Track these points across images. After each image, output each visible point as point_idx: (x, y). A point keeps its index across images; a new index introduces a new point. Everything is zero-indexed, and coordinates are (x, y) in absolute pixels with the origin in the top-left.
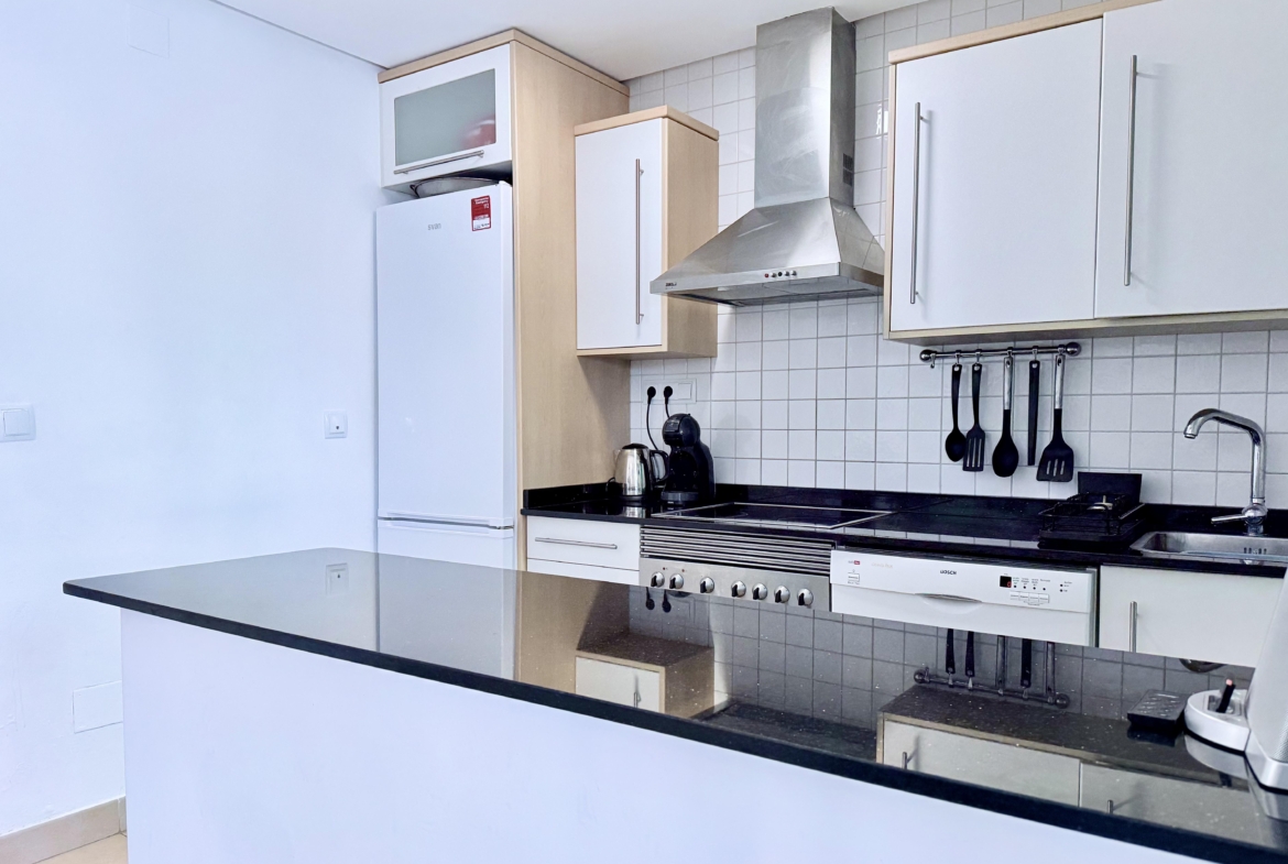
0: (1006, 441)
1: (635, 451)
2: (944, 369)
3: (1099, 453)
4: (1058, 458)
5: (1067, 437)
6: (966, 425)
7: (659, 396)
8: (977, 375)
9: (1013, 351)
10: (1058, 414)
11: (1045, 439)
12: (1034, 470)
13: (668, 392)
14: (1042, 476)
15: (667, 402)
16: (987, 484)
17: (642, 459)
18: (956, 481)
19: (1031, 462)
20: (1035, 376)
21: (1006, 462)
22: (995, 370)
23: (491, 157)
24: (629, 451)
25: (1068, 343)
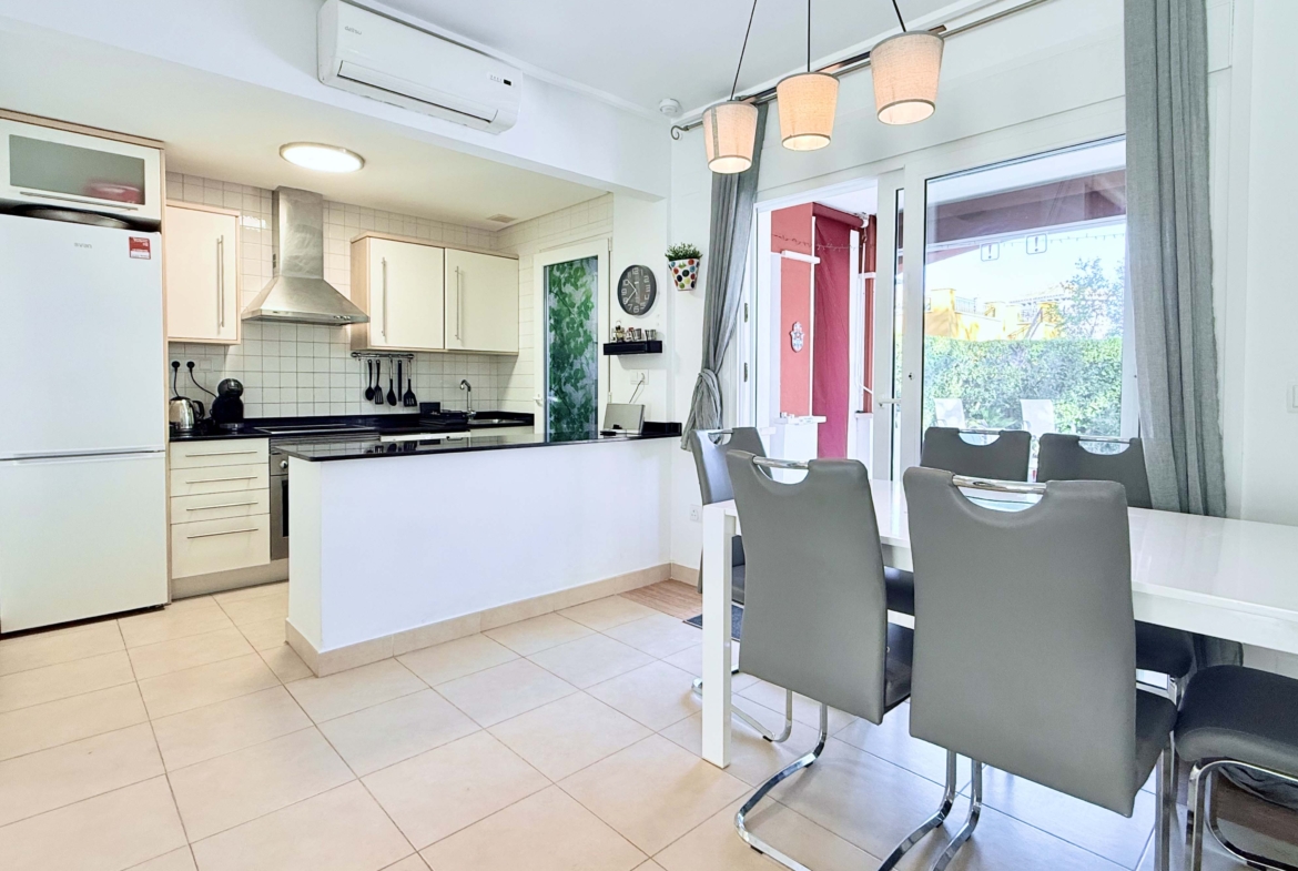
0: (391, 394)
1: (184, 402)
2: (364, 361)
3: (423, 396)
4: (409, 398)
5: (413, 391)
6: (373, 386)
7: (183, 368)
8: (378, 365)
9: (393, 356)
10: (409, 381)
11: (404, 391)
12: (402, 403)
13: (191, 365)
14: (406, 405)
15: (191, 371)
16: (385, 410)
17: (191, 406)
18: (370, 409)
19: (400, 400)
20: (400, 366)
21: (392, 400)
22: (384, 362)
23: (140, 213)
24: (178, 402)
25: (410, 355)
